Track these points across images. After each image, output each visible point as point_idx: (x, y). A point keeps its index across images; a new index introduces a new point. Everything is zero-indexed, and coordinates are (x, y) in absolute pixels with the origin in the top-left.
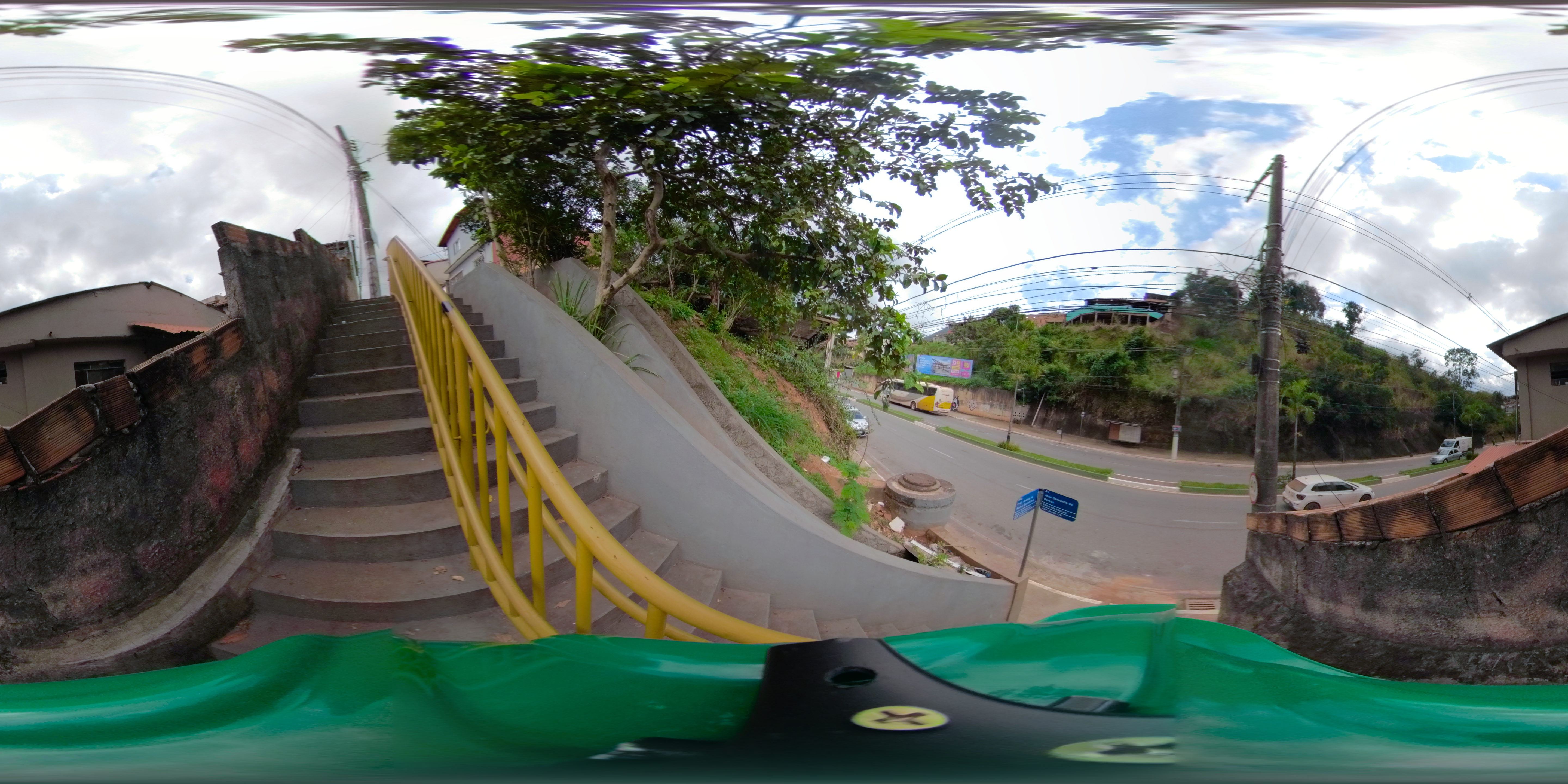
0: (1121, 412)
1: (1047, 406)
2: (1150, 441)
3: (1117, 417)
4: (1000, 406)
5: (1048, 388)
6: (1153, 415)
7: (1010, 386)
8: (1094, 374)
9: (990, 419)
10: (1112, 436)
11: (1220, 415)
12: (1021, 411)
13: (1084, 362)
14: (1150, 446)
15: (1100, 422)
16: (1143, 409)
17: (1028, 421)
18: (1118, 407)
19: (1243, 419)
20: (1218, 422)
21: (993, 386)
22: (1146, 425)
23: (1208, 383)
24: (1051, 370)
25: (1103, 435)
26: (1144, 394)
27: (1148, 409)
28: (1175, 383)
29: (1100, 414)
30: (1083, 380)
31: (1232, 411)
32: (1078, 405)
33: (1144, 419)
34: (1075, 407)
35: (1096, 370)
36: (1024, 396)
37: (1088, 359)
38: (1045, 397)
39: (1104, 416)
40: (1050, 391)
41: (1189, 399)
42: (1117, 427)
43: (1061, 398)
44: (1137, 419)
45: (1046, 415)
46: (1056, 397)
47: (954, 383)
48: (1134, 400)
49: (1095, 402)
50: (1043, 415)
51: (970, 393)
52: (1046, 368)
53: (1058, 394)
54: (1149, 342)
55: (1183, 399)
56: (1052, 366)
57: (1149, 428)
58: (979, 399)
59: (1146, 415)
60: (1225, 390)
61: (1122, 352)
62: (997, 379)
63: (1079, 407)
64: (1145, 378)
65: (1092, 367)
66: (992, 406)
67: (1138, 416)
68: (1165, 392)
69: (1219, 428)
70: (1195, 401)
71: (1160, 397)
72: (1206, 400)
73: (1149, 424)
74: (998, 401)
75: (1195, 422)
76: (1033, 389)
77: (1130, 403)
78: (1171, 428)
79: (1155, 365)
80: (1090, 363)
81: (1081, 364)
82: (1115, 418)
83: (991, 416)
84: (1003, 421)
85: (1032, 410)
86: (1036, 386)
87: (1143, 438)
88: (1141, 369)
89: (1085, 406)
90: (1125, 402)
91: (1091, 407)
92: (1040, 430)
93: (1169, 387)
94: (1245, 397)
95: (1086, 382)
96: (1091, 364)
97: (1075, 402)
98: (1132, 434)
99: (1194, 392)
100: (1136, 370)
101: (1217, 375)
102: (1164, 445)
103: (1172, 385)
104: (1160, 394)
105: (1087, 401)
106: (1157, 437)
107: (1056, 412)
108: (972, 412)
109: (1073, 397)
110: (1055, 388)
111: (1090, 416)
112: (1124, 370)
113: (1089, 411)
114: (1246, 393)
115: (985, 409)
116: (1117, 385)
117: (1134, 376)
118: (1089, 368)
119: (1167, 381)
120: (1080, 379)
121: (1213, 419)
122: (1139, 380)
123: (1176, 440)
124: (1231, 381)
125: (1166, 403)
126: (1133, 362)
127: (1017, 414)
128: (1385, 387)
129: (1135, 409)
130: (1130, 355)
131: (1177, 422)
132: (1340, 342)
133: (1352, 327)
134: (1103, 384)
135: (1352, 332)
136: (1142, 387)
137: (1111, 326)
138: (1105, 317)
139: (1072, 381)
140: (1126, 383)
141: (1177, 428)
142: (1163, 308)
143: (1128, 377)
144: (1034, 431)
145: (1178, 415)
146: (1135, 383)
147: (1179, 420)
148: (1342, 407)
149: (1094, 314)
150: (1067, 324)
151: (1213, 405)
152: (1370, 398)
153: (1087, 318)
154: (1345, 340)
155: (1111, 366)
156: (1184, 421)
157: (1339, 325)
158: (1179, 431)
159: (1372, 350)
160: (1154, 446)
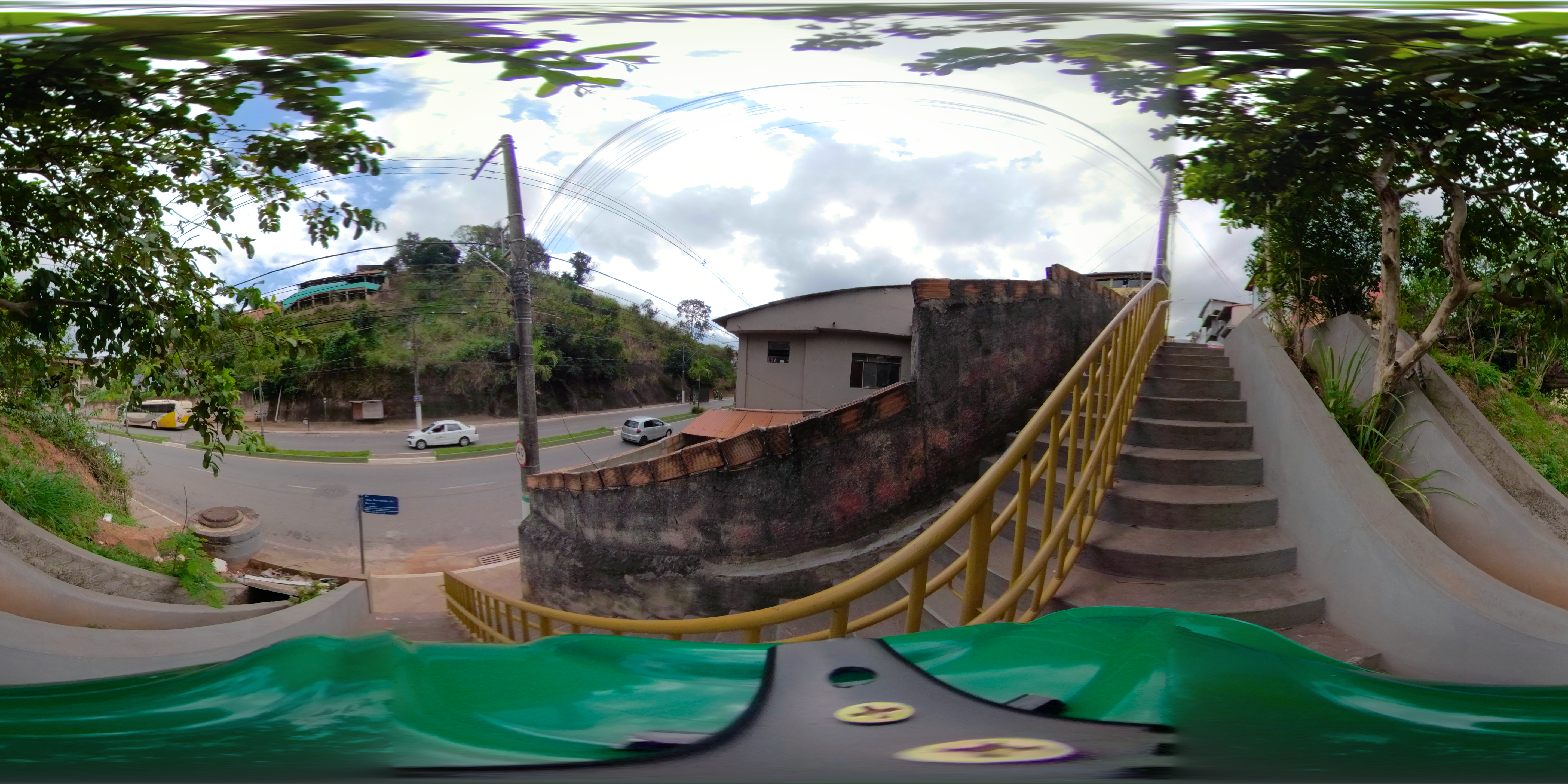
0: (360, 391)
1: (287, 399)
2: (393, 414)
3: (357, 396)
5: (284, 380)
6: (392, 388)
8: (328, 359)
10: (356, 417)
11: (456, 378)
12: (262, 408)
13: (315, 347)
14: (394, 419)
15: (342, 404)
16: (381, 384)
17: (271, 417)
18: (356, 386)
19: (479, 380)
20: (455, 386)
22: (386, 399)
23: (439, 348)
25: (347, 416)
26: (380, 369)
27: (386, 383)
28: (409, 353)
29: (340, 396)
30: (317, 366)
31: (468, 373)
32: (317, 391)
33: (383, 393)
34: (315, 393)
35: (329, 354)
38: (283, 390)
39: (345, 398)
40: (287, 383)
41: (424, 367)
42: (360, 406)
43: (299, 388)
44: (377, 394)
45: (288, 408)
46: (294, 388)
48: (371, 376)
49: (333, 385)
50: (284, 408)
53: (295, 385)
54: (374, 316)
55: (419, 368)
57: (390, 401)
59: (385, 389)
60: (458, 354)
61: (351, 331)
63: (319, 394)
64: (377, 353)
65: (325, 351)
67: (377, 391)
68: (400, 364)
69: (457, 391)
70: (430, 368)
71: (395, 369)
72: (441, 366)
73: (389, 397)
75: (434, 388)
76: (269, 384)
77: (367, 380)
78: (412, 398)
79: (383, 337)
82: (355, 397)
85: (273, 405)
86: (272, 381)
87: (385, 412)
88: (372, 345)
89: (324, 391)
90: (363, 380)
91: (330, 391)
92: (285, 424)
93: (403, 358)
94: (478, 357)
95: (320, 367)
96: (323, 349)
97: (313, 389)
98: (374, 410)
99: (428, 359)
100: (366, 346)
101: (447, 338)
102: (408, 416)
103: (406, 356)
104: (395, 366)
105: (325, 387)
106: (399, 408)
107: (297, 403)
109: (311, 384)
110: (292, 378)
111: (330, 400)
112: (357, 349)
113: (329, 395)
114: (479, 354)
116: (352, 364)
117: (368, 353)
118: (320, 353)
119: (401, 353)
120: (313, 365)
121: (451, 383)
122: (371, 356)
123: (419, 409)
124: (462, 343)
125: (402, 375)
126: (364, 340)
127: (259, 412)
128: (615, 339)
129: (374, 385)
130: (359, 333)
131: (417, 391)
132: (569, 293)
133: (580, 277)
134: (338, 366)
135: (581, 283)
136: (377, 362)
137: (331, 306)
138: (323, 298)
139: (306, 369)
140: (360, 362)
141: (418, 397)
142: (380, 280)
143: (361, 355)
144: (279, 426)
145: (417, 385)
146: (369, 360)
147: (419, 389)
148: (574, 360)
149: (310, 297)
150: (286, 312)
151: (448, 369)
152: (600, 350)
153: (305, 303)
154: (574, 290)
155: (343, 347)
156: (423, 390)
157: (566, 276)
158: (421, 400)
159: (602, 301)
160: (399, 418)
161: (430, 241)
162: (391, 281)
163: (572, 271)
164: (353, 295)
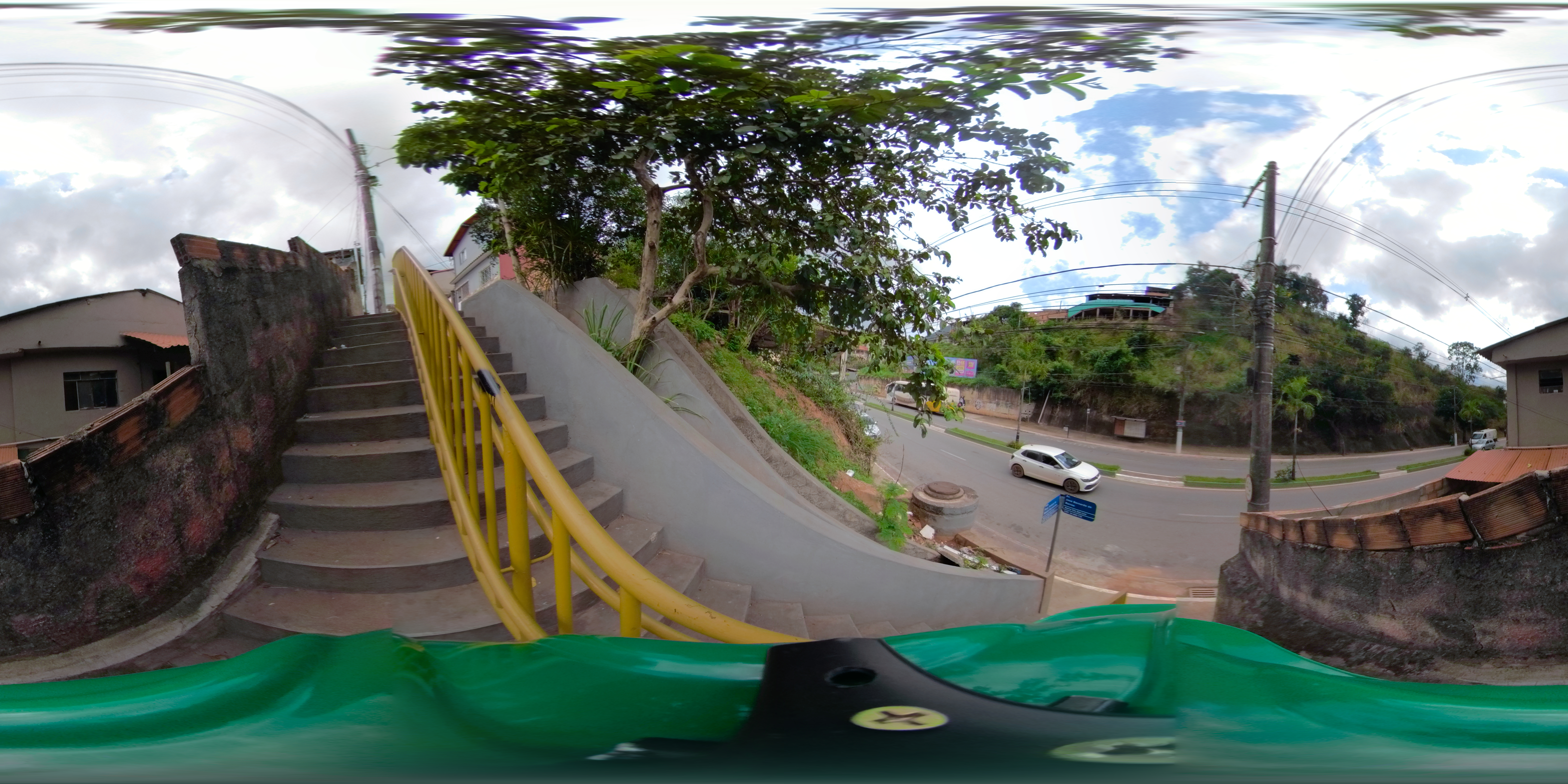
0: (1125, 408)
1: (1053, 403)
2: (1155, 435)
3: (1122, 412)
4: (1006, 404)
5: (1053, 385)
6: (1157, 410)
7: (1015, 385)
8: (1098, 371)
9: (996, 417)
10: (1117, 432)
11: (1223, 408)
12: (1028, 408)
13: (1089, 359)
14: (1155, 440)
15: (1106, 418)
16: (1147, 405)
17: (1034, 418)
18: (1122, 403)
19: (1246, 412)
20: (1221, 416)
21: (999, 385)
22: (1150, 420)
23: (1210, 377)
24: (1055, 367)
25: (1109, 431)
26: (1148, 390)
27: (1152, 404)
28: (1179, 378)
29: (1105, 410)
30: (1087, 377)
31: (1235, 405)
32: (1083, 401)
33: (1148, 414)
34: (1080, 403)
35: (1100, 367)
36: (1030, 394)
37: (1092, 355)
38: (1051, 394)
39: (1109, 412)
40: (1055, 389)
41: (1192, 394)
42: (1123, 423)
43: (1066, 395)
44: (1142, 414)
45: (1052, 412)
46: (1061, 394)
47: (959, 383)
48: (1138, 395)
49: (1100, 398)
50: (1049, 412)
51: (976, 392)
52: (1050, 365)
53: (1063, 391)
54: (1152, 337)
55: (1186, 394)
56: (1056, 363)
57: (1154, 423)
58: (985, 398)
59: (1150, 410)
60: (1228, 384)
61: (1125, 348)
62: (1002, 378)
63: (1085, 404)
64: (1148, 374)
65: (1096, 364)
66: (998, 404)
67: (1142, 410)
68: (1168, 388)
69: (1222, 422)
70: (1198, 396)
71: (1163, 392)
72: (1208, 395)
73: (1153, 419)
74: (1004, 399)
75: (1199, 416)
76: (1038, 386)
77: (1134, 399)
78: (1175, 423)
79: (1158, 359)
80: (1094, 359)
81: (1085, 361)
82: (1120, 413)
83: (997, 415)
84: (1009, 419)
85: (1038, 407)
86: (1041, 384)
87: (1148, 432)
88: (1144, 364)
89: (1091, 403)
90: (1130, 398)
91: (1096, 403)
92: (1046, 427)
93: (1172, 382)
95: (1091, 378)
96: (1095, 361)
97: (1080, 399)
98: (1136, 429)
99: (1197, 386)
100: (1139, 365)
101: (1220, 369)
102: (1168, 440)
103: (1175, 381)
104: (1164, 389)
105: (1092, 398)
106: (1162, 431)
107: (1062, 409)
108: (978, 412)
109: (1079, 394)
110: (1061, 385)
111: (1095, 412)
112: (1128, 366)
113: (1094, 407)
115: (991, 407)
116: (1121, 380)
117: (1138, 372)
118: (1093, 365)
119: (1171, 377)
120: (1084, 375)
121: (1216, 413)
122: (1142, 375)
123: (1180, 434)
124: (1233, 375)
125: (1169, 398)
126: (1137, 359)
127: (1023, 412)
128: (1386, 381)
129: (1139, 404)
130: (1133, 351)
131: (1180, 417)
132: (1343, 334)
133: (1355, 319)
134: (1107, 380)
135: (1355, 325)
136: (1146, 382)
137: (1114, 321)
138: (1107, 312)
139: (1077, 378)
140: (1130, 379)
141: (1181, 422)
142: (1165, 303)
143: (1131, 372)
144: (1041, 429)
145: (1181, 410)
146: (1138, 379)
147: (1183, 415)
148: (1344, 401)
149: (1096, 309)
150: (1069, 320)
151: (1216, 399)
152: (1371, 393)
153: (1090, 314)
154: (1349, 332)
155: (1115, 362)
156: (1188, 417)
157: (1342, 317)
158: (1183, 425)
159: (1375, 343)
160: (1159, 441)
161: (1218, 272)
162: (1175, 305)
163: (1348, 313)
164: (1136, 314)
